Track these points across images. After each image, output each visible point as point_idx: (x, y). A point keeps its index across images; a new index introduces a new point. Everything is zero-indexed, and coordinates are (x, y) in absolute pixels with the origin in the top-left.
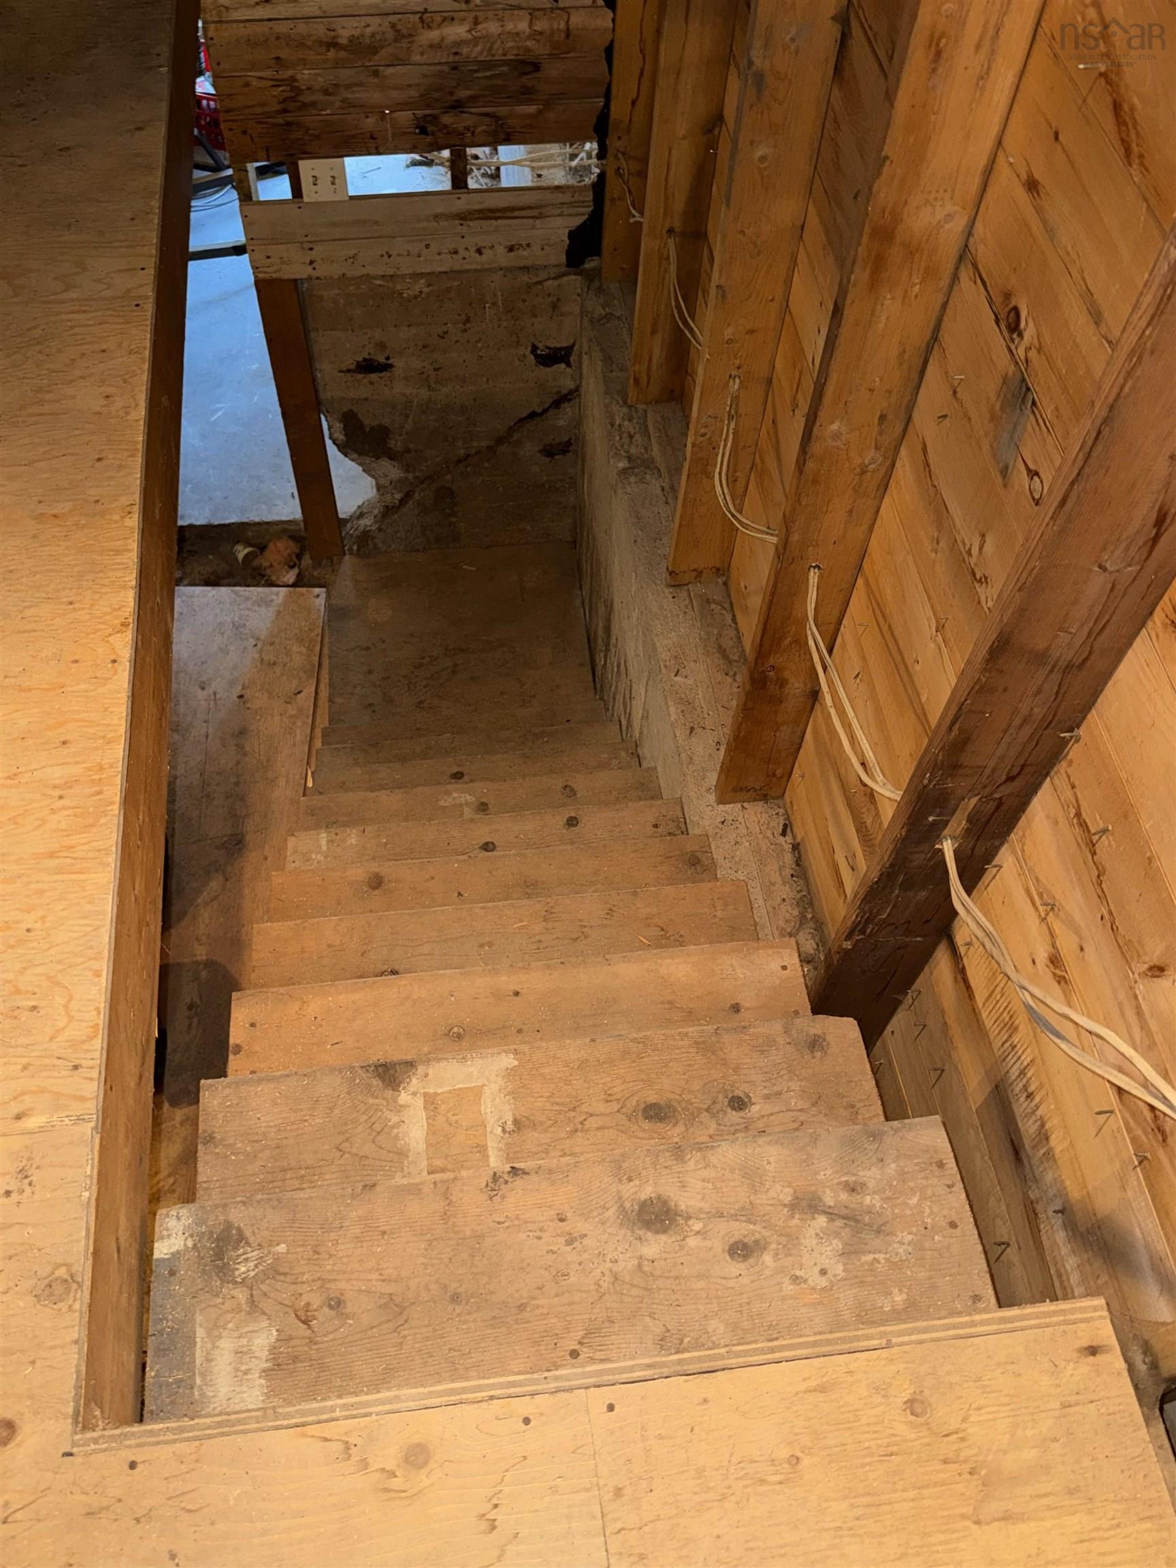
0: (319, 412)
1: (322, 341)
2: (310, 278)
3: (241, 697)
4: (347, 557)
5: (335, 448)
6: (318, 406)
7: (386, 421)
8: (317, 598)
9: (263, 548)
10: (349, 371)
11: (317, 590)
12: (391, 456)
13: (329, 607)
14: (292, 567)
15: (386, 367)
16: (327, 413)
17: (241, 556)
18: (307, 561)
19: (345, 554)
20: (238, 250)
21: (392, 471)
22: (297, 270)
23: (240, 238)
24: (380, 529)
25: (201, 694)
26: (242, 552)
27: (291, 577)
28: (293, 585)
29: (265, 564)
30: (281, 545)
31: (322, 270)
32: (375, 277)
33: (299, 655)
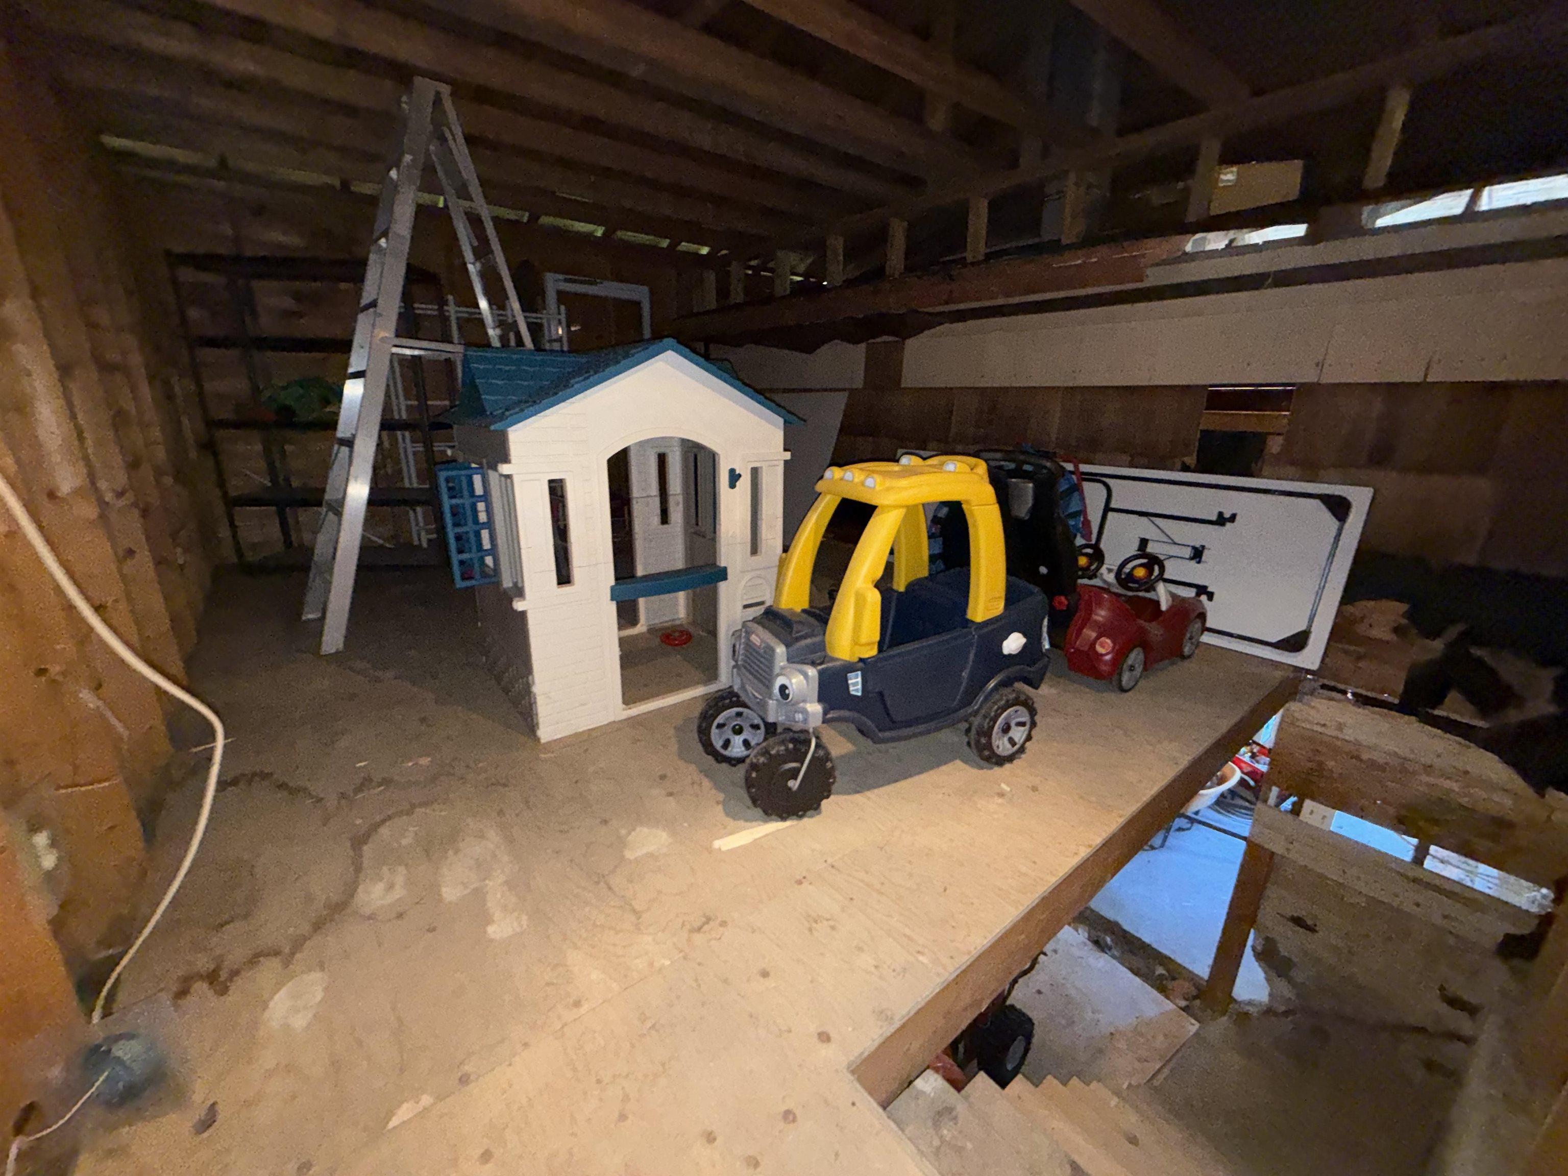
0: (1252, 927)
1: (1273, 892)
2: (1283, 857)
3: (1112, 1034)
4: (1225, 1018)
5: (1252, 953)
6: (1252, 921)
7: (1295, 960)
8: (1192, 1026)
9: (1174, 979)
10: (1282, 916)
11: (1193, 1021)
12: (1290, 981)
13: (1197, 1034)
14: (1186, 999)
15: (1312, 929)
16: (1258, 931)
17: (1157, 973)
18: (1197, 1002)
19: (1224, 1014)
20: (1244, 838)
21: (1286, 990)
22: (1278, 847)
23: (1246, 834)
24: (1258, 1019)
25: (1090, 1014)
26: (1160, 970)
27: (1183, 1003)
28: (1181, 1008)
29: (1170, 987)
30: (1186, 984)
31: (1292, 856)
32: (1328, 879)
33: (1160, 1042)
